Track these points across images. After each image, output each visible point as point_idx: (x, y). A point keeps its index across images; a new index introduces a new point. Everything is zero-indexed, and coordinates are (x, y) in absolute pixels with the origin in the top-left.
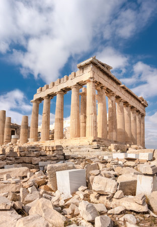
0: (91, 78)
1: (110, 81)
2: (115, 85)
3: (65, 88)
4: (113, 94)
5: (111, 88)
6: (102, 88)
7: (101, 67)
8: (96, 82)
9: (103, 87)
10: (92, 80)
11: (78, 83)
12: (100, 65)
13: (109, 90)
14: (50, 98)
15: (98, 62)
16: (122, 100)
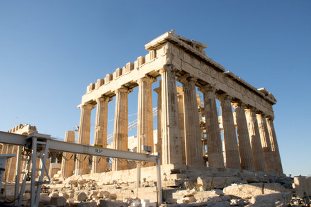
0: (168, 65)
3: (129, 83)
4: (211, 87)
6: (189, 79)
7: (186, 46)
8: (177, 71)
11: (148, 74)
12: (182, 43)
14: (108, 100)
15: (180, 39)
16: (228, 97)
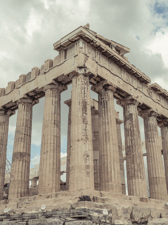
0: (80, 68)
1: (125, 76)
2: (136, 83)
4: (133, 100)
5: (127, 89)
6: (106, 87)
7: (103, 45)
8: (91, 76)
9: (108, 85)
10: (82, 71)
11: (56, 80)
12: (99, 43)
13: (124, 92)
15: (96, 37)
16: (153, 114)
